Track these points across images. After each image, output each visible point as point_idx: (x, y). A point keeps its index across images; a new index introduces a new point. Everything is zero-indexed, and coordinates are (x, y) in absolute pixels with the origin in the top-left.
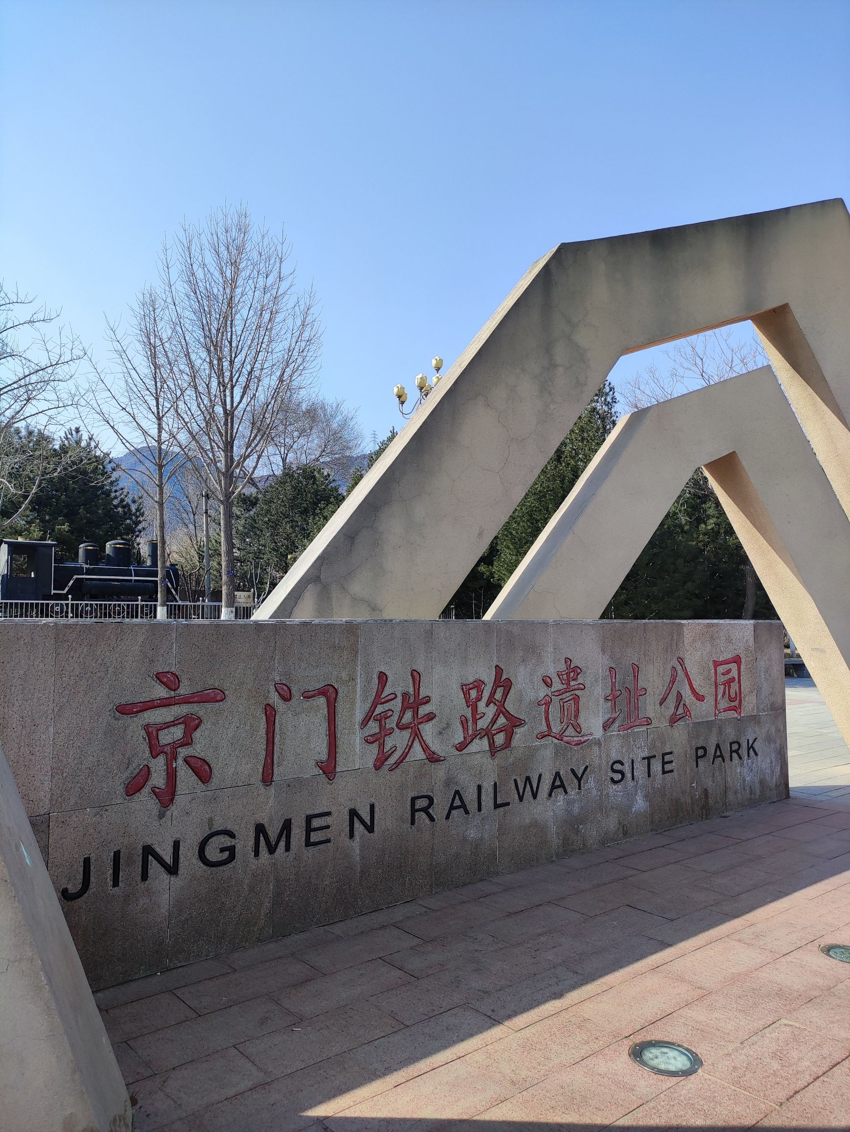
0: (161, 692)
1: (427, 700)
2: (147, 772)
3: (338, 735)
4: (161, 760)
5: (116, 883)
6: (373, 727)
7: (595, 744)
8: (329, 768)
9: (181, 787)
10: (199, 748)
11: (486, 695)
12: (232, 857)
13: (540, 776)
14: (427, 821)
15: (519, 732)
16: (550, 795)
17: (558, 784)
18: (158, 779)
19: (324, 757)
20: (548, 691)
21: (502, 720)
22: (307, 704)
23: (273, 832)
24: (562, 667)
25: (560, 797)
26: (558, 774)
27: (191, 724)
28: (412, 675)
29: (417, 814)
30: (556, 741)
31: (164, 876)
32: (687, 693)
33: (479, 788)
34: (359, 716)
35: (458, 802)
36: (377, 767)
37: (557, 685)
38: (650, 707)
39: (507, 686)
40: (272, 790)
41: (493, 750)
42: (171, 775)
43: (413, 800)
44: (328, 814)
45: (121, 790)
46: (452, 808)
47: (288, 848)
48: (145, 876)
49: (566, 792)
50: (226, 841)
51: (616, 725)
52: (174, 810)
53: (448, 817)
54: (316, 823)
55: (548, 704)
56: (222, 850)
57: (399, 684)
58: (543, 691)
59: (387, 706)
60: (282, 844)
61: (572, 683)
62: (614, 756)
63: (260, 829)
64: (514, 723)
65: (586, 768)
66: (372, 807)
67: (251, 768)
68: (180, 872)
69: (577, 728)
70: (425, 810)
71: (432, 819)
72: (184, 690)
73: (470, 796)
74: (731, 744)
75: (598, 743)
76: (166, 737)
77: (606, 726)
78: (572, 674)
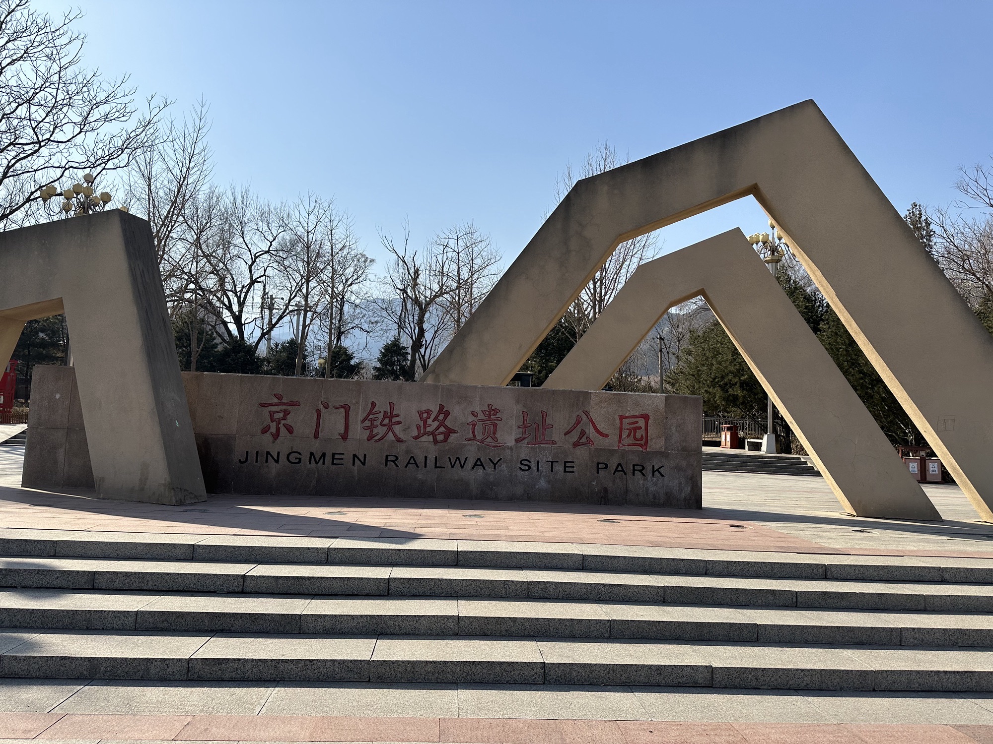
0: (276, 401)
1: (398, 416)
2: (269, 427)
3: (350, 424)
4: (275, 423)
5: (257, 462)
6: (367, 423)
7: (508, 449)
8: (344, 437)
9: (281, 434)
10: (289, 421)
11: (433, 417)
12: (300, 462)
13: (466, 458)
14: (394, 466)
15: (453, 437)
16: (473, 468)
17: (478, 463)
18: (273, 430)
19: (342, 431)
20: (475, 419)
21: (442, 429)
22: (335, 411)
23: (318, 457)
24: (486, 408)
25: (480, 471)
26: (479, 459)
27: (286, 413)
28: (390, 404)
29: (388, 462)
30: (479, 443)
31: (274, 463)
32: (591, 431)
33: (426, 457)
34: (360, 417)
35: (412, 461)
36: (368, 440)
37: (481, 416)
38: (557, 435)
39: (447, 414)
40: (318, 441)
41: (435, 442)
42: (278, 429)
43: (387, 456)
44: (343, 454)
45: (259, 431)
46: (409, 463)
47: (324, 463)
48: (267, 461)
49: (484, 469)
50: (299, 456)
51: (526, 441)
52: (278, 441)
53: (406, 467)
54: (336, 456)
55: (474, 425)
56: (296, 459)
57: (382, 406)
58: (471, 419)
59: (375, 416)
60: (321, 461)
61: (492, 417)
62: (523, 456)
63: (312, 454)
64: (450, 431)
65: (501, 459)
66: (365, 455)
67: (310, 431)
68: (280, 463)
69: (495, 439)
70: (393, 461)
71: (397, 466)
72: (283, 401)
73: (420, 460)
74: (634, 466)
75: (511, 448)
76: (276, 416)
77: (517, 441)
78: (492, 412)
